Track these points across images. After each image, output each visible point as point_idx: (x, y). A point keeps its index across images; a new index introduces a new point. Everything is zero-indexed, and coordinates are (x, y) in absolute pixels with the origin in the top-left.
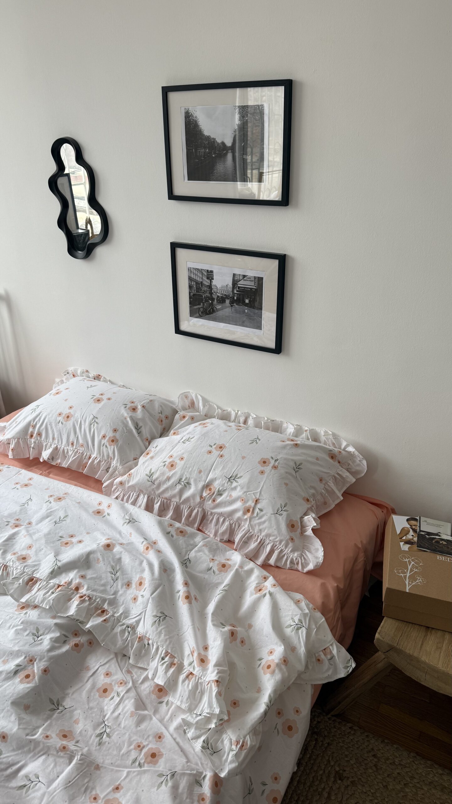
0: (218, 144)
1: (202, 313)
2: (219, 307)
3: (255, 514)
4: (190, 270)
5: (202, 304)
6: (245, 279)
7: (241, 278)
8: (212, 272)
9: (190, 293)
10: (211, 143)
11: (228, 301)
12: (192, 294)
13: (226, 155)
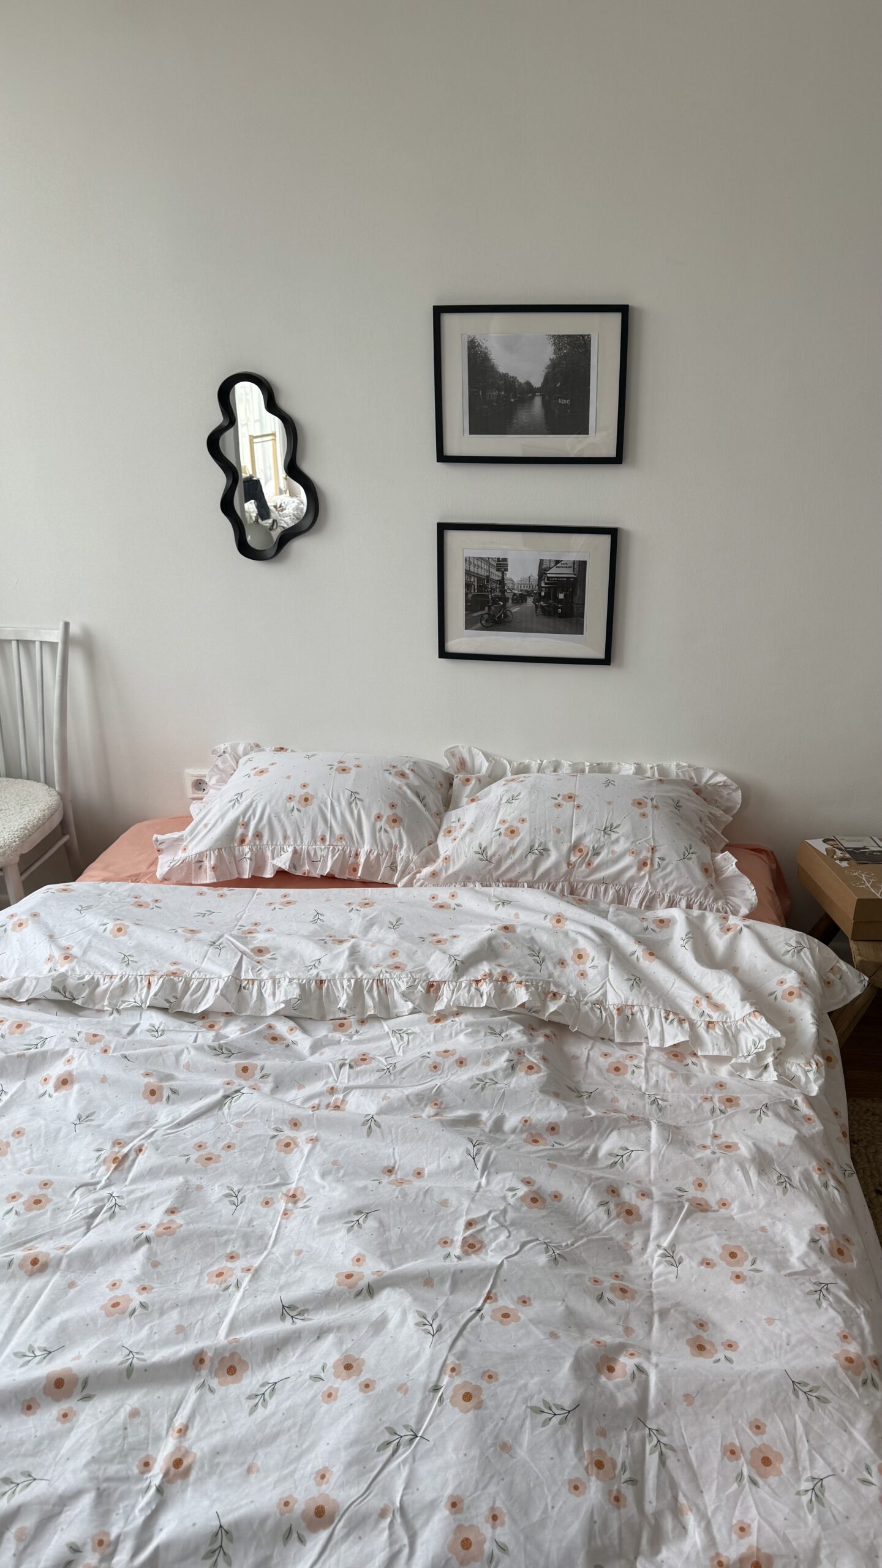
0: (520, 384)
1: (487, 621)
2: (515, 609)
3: (656, 866)
4: (468, 561)
5: (487, 608)
6: (559, 565)
7: (553, 564)
8: (505, 560)
9: (466, 594)
10: (509, 384)
11: (530, 600)
12: (470, 596)
13: (532, 398)
